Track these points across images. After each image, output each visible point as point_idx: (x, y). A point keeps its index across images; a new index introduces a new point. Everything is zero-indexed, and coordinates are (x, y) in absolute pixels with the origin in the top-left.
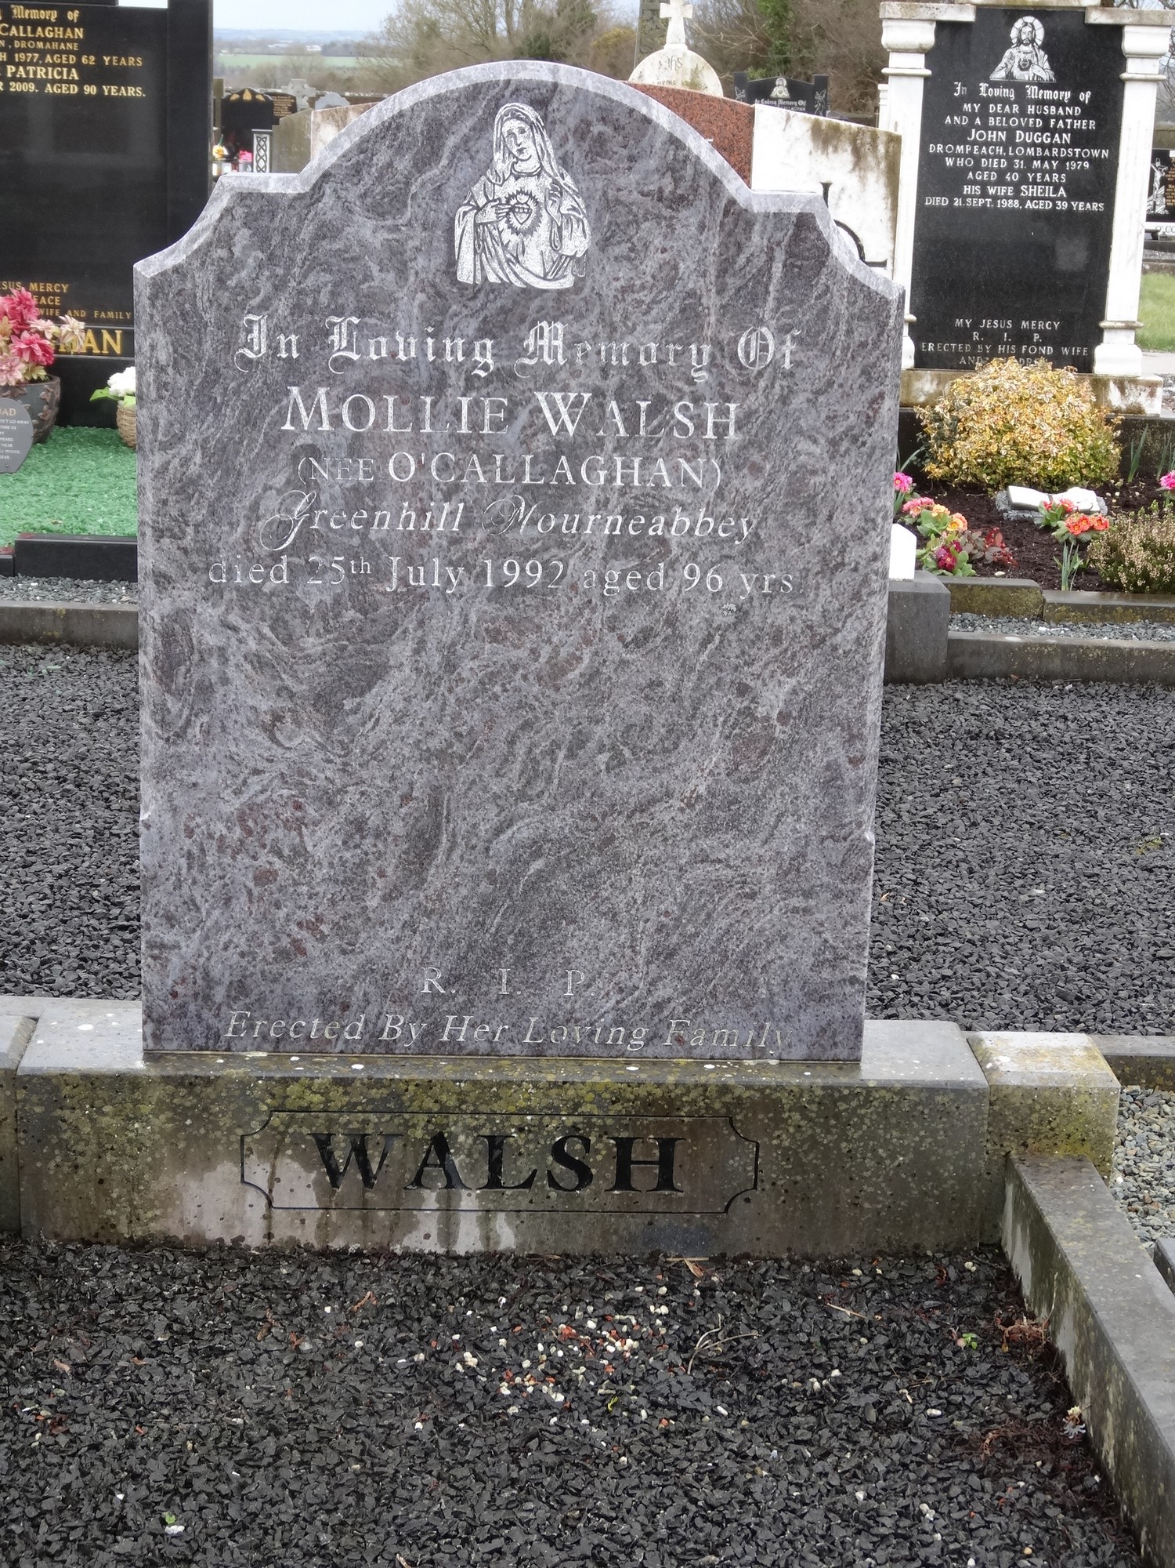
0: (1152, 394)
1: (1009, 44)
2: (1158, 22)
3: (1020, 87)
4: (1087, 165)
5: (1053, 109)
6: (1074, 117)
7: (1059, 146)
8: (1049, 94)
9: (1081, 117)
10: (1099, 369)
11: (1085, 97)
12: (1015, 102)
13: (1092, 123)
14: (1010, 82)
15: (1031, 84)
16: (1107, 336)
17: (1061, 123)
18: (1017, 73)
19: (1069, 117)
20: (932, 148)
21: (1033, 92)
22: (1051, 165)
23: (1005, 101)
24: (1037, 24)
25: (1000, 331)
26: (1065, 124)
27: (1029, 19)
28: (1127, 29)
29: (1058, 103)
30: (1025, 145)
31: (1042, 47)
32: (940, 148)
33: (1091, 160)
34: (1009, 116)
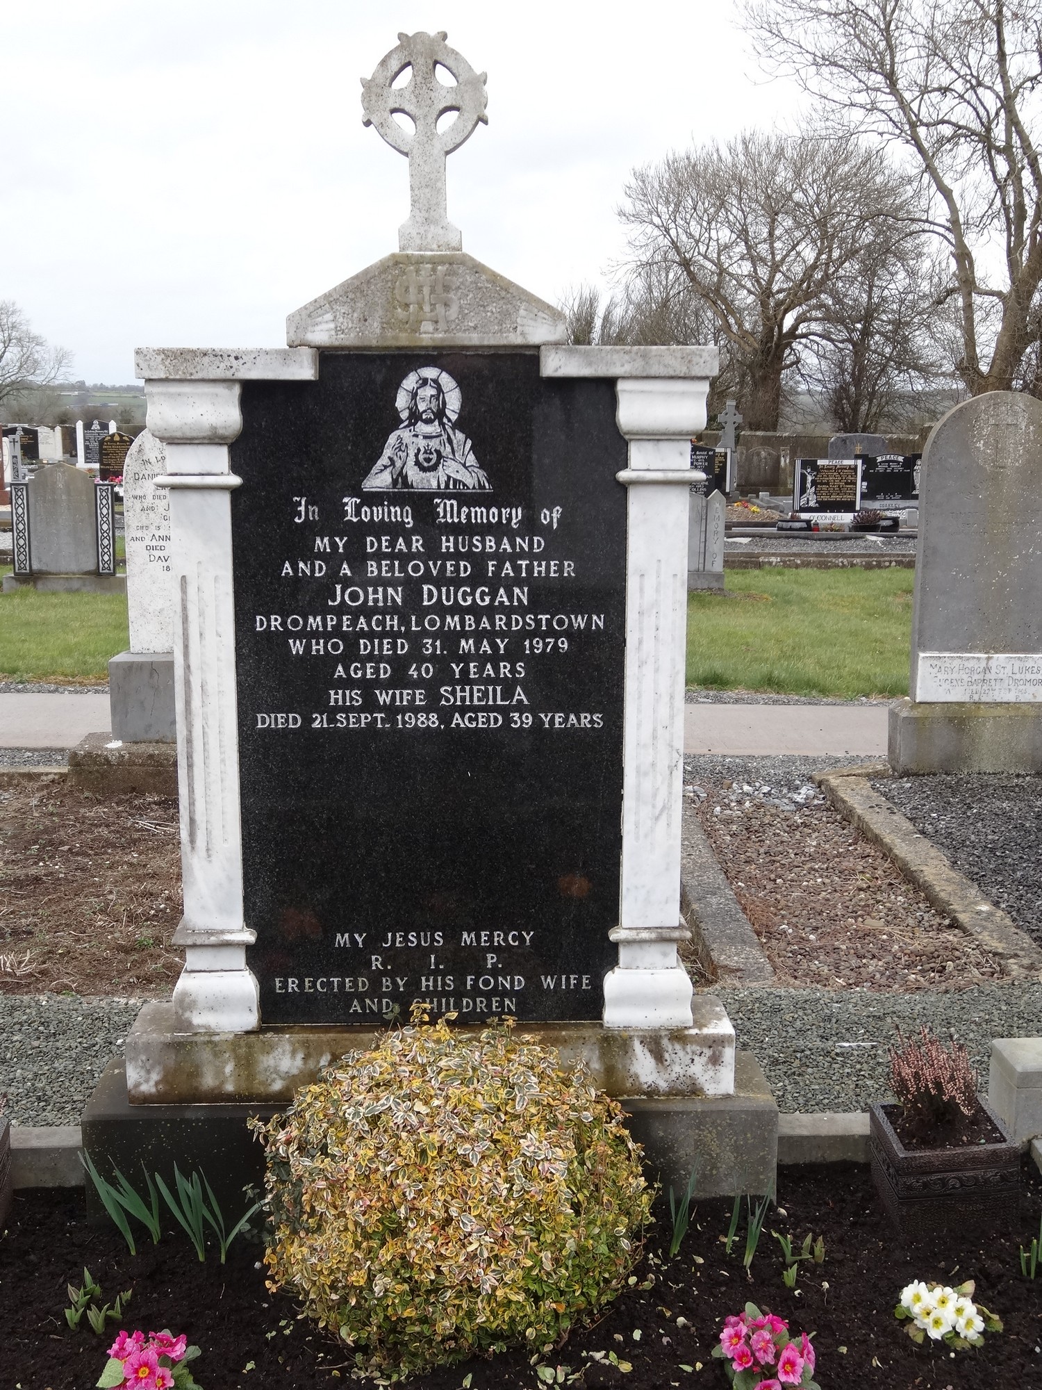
0: (715, 1060)
1: (395, 422)
2: (682, 370)
3: (423, 504)
4: (564, 645)
5: (491, 542)
6: (531, 556)
7: (508, 611)
8: (479, 514)
9: (545, 556)
10: (613, 1016)
11: (551, 516)
12: (414, 531)
13: (569, 568)
14: (402, 494)
15: (444, 496)
16: (623, 954)
17: (508, 569)
18: (413, 474)
19: (523, 555)
20: (259, 626)
21: (447, 511)
22: (494, 647)
23: (395, 530)
24: (447, 381)
25: (423, 953)
26: (517, 569)
27: (430, 372)
28: (621, 386)
29: (499, 530)
30: (440, 609)
31: (458, 425)
32: (275, 622)
33: (570, 634)
34: (405, 558)
